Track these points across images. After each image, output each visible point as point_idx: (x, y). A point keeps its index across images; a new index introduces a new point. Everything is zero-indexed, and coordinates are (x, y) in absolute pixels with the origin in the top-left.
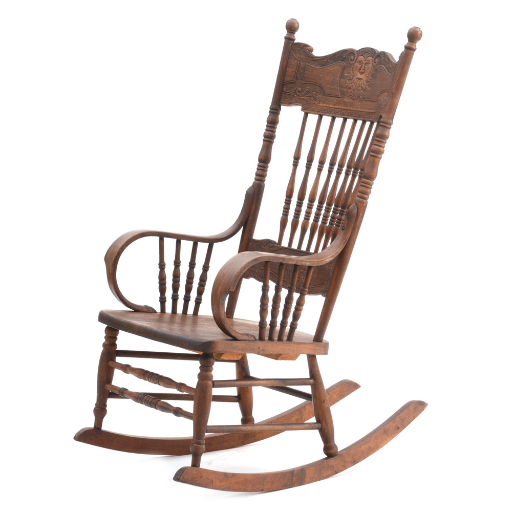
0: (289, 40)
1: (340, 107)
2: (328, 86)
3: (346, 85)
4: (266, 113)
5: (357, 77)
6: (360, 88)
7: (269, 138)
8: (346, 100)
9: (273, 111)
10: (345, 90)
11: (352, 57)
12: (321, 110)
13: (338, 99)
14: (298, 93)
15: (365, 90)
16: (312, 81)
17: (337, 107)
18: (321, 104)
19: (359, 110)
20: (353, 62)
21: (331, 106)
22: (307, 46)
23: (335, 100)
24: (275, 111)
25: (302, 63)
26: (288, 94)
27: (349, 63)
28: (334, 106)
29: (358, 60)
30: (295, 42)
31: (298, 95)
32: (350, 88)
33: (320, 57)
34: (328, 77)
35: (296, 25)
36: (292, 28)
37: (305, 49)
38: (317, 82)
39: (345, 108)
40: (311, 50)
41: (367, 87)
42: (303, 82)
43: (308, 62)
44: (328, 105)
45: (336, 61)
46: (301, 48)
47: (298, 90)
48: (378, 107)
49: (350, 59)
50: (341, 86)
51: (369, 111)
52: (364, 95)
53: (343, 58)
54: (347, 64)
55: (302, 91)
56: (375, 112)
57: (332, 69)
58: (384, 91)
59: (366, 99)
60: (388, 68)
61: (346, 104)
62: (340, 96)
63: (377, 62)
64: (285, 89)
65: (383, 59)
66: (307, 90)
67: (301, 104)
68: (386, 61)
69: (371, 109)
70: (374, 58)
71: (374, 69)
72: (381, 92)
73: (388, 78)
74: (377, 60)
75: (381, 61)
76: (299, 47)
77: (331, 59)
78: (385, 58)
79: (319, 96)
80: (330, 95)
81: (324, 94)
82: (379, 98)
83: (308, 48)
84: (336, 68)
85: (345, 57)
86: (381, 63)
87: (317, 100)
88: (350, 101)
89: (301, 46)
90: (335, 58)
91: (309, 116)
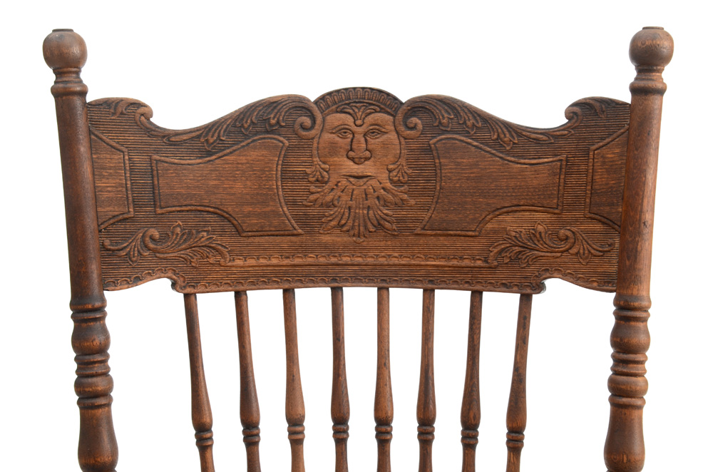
0: (67, 96)
1: (310, 260)
2: (248, 209)
3: (312, 197)
5: (344, 172)
6: (372, 201)
7: (94, 396)
8: (326, 239)
9: (92, 315)
10: (314, 211)
11: (307, 121)
12: (246, 278)
13: (293, 238)
14: (151, 246)
15: (401, 205)
16: (188, 202)
17: (298, 261)
18: (239, 262)
19: (396, 261)
20: (313, 132)
21: (274, 261)
22: (137, 105)
23: (285, 242)
25: (136, 159)
26: (123, 253)
27: (301, 138)
28: (286, 262)
29: (327, 127)
30: (89, 99)
31: (155, 251)
32: (331, 205)
33: (191, 131)
34: (239, 185)
35: (76, 50)
37: (127, 115)
38: (206, 202)
39: (333, 260)
40: (148, 115)
41: (405, 196)
42: (159, 211)
43: (157, 152)
44: (262, 261)
45: (247, 137)
46: (122, 113)
47: (152, 238)
48: (500, 252)
49: (297, 127)
50: (293, 204)
51: (451, 263)
52: (399, 221)
53: (271, 126)
54: (295, 142)
55: (165, 237)
56: (496, 267)
57: (243, 160)
58: (514, 209)
59: (418, 231)
60: (498, 144)
61: (330, 249)
62: (300, 231)
63: (420, 126)
64: (107, 242)
65: (445, 117)
66: (178, 230)
67: (170, 274)
68: (469, 123)
69: (462, 258)
70: (400, 116)
71: (413, 146)
72: (498, 211)
73: (523, 171)
74: (414, 120)
75: (440, 123)
76: (114, 114)
77: (228, 133)
78: (457, 114)
79: (226, 240)
80: (261, 232)
81: (239, 231)
82: (489, 226)
83: (142, 110)
84: (255, 154)
85: (278, 122)
86: (441, 129)
87: (221, 254)
88: (346, 239)
89: (120, 110)
90: (242, 126)
91: (204, 301)
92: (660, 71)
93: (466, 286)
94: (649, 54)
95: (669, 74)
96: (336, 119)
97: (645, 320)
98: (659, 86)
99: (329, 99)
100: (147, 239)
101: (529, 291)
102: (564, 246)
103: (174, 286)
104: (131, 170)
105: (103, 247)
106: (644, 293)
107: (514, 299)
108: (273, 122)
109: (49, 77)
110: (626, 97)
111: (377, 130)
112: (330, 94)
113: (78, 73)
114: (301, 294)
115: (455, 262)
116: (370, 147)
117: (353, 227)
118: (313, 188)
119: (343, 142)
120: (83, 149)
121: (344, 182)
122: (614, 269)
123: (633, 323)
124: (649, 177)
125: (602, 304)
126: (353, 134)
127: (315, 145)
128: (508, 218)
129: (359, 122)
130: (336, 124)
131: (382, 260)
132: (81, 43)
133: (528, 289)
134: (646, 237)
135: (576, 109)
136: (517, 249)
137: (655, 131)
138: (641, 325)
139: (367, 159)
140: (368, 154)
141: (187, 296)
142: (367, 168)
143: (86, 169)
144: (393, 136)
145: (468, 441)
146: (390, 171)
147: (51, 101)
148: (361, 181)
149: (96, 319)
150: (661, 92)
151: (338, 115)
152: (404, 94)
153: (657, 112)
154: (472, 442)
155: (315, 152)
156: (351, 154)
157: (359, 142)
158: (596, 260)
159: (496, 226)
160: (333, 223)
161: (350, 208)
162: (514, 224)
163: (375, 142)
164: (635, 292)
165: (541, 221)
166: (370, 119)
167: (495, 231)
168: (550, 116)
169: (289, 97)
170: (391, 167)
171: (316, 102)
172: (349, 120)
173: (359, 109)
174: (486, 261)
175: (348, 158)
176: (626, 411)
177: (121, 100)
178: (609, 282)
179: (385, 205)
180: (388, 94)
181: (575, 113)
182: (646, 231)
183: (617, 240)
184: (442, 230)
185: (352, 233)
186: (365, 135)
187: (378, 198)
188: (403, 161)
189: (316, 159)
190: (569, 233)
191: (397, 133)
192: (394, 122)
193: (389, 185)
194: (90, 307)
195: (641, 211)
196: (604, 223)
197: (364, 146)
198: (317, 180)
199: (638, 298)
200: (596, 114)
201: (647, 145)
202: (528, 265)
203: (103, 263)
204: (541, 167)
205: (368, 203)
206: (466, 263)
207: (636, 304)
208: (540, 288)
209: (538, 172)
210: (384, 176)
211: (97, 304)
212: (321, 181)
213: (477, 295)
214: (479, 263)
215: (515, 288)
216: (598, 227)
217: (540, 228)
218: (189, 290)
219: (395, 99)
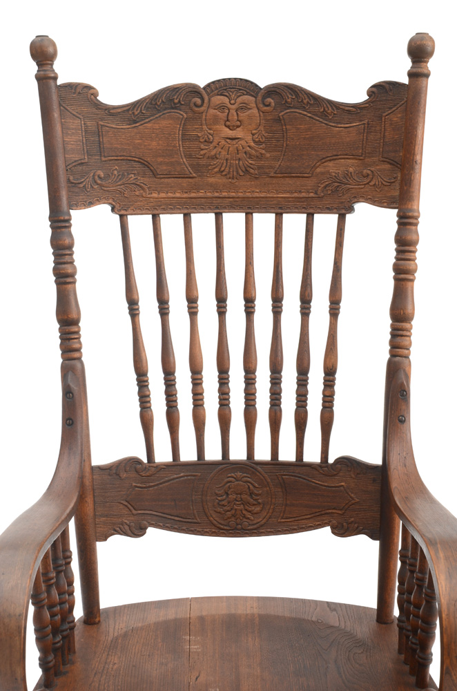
0: (45, 80)
1: (201, 195)
2: (160, 159)
3: (202, 152)
4: (45, 231)
5: (223, 135)
6: (242, 155)
7: (64, 277)
8: (211, 180)
9: (64, 224)
10: (203, 162)
11: (199, 101)
12: (159, 206)
13: (190, 180)
14: (99, 182)
15: (260, 157)
16: (121, 154)
17: (193, 195)
18: (155, 195)
19: (257, 195)
20: (202, 109)
21: (178, 195)
22: (89, 87)
23: (185, 182)
24: (59, 224)
25: (89, 123)
26: (81, 186)
27: (194, 112)
28: (185, 195)
29: (211, 105)
30: (59, 82)
31: (101, 185)
32: (214, 157)
33: (123, 106)
34: (154, 143)
35: (51, 50)
36: (42, 53)
37: (83, 94)
38: (133, 154)
39: (216, 194)
40: (95, 94)
42: (103, 159)
43: (102, 119)
44: (170, 195)
45: (159, 111)
46: (79, 93)
47: (99, 177)
48: (325, 187)
49: (192, 105)
50: (189, 156)
51: (293, 195)
52: (259, 168)
53: (175, 104)
54: (190, 114)
55: (107, 176)
56: (323, 197)
57: (157, 126)
58: (334, 158)
59: (272, 174)
60: (324, 115)
61: (214, 187)
62: (194, 175)
63: (273, 104)
64: (71, 178)
65: (290, 97)
66: (116, 172)
67: (111, 201)
68: (305, 101)
69: (300, 192)
70: (259, 98)
71: (269, 118)
72: (324, 160)
73: (340, 132)
74: (269, 100)
75: (286, 101)
76: (74, 93)
77: (147, 108)
78: (297, 95)
79: (146, 180)
80: (169, 175)
81: (155, 175)
82: (318, 170)
83: (92, 91)
84: (166, 123)
85: (179, 102)
86: (287, 106)
87: (143, 189)
88: (224, 180)
89: (78, 90)
90: (156, 104)
91: (132, 220)
92: (427, 62)
93: (303, 210)
94: (419, 51)
95: (432, 64)
96: (218, 100)
97: (416, 225)
98: (425, 71)
99: (213, 86)
100: (96, 177)
101: (343, 211)
102: (366, 181)
103: (113, 210)
104: (86, 131)
105: (69, 181)
106: (415, 207)
107: (334, 218)
108: (176, 101)
109: (33, 68)
110: (405, 80)
111: (244, 107)
112: (213, 82)
113: (52, 65)
114: (195, 218)
115: (296, 195)
116: (240, 118)
117: (229, 172)
118: (202, 146)
119: (223, 116)
120: (56, 115)
121: (223, 142)
122: (397, 193)
123: (408, 227)
124: (419, 132)
125: (389, 217)
126: (229, 110)
127: (204, 117)
128: (331, 164)
129: (233, 102)
130: (218, 103)
131: (248, 195)
132: (54, 45)
133: (343, 210)
134: (417, 171)
135: (374, 89)
136: (336, 184)
137: (423, 101)
138: (413, 228)
139: (238, 127)
140: (238, 123)
141: (121, 216)
142: (238, 133)
143: (58, 128)
144: (255, 111)
145: (304, 311)
146: (253, 135)
147: (35, 83)
148: (234, 142)
149: (65, 227)
150: (427, 75)
151: (219, 97)
152: (262, 83)
153: (424, 89)
154: (307, 311)
155: (204, 122)
156: (228, 123)
157: (233, 116)
158: (386, 188)
159: (323, 170)
160: (216, 170)
161: (227, 160)
162: (334, 168)
163: (243, 115)
164: (410, 207)
165: (351, 165)
166: (239, 100)
167: (323, 174)
169: (187, 84)
170: (254, 132)
171: (204, 88)
172: (226, 100)
173: (233, 92)
174: (316, 193)
175: (225, 126)
176: (403, 283)
177: (79, 84)
178: (394, 202)
179: (250, 158)
180: (252, 83)
181: (373, 92)
182: (417, 167)
183: (399, 175)
184: (287, 173)
185: (228, 176)
186: (236, 111)
187: (245, 153)
188: (262, 128)
189: (205, 127)
190: (369, 172)
191: (258, 109)
192: (256, 102)
193: (252, 144)
194: (62, 218)
195: (414, 154)
196: (391, 164)
197: (236, 117)
198: (205, 141)
199: (411, 210)
200: (387, 92)
201: (418, 111)
202: (343, 195)
203: (69, 191)
204: (351, 129)
205: (239, 156)
206: (303, 195)
207: (410, 214)
208: (351, 210)
209: (348, 132)
210: (249, 138)
211: (66, 218)
212: (208, 142)
213: (311, 216)
214: (312, 195)
215: (335, 211)
216: (387, 166)
217: (351, 170)
218: (123, 212)
219: (256, 86)
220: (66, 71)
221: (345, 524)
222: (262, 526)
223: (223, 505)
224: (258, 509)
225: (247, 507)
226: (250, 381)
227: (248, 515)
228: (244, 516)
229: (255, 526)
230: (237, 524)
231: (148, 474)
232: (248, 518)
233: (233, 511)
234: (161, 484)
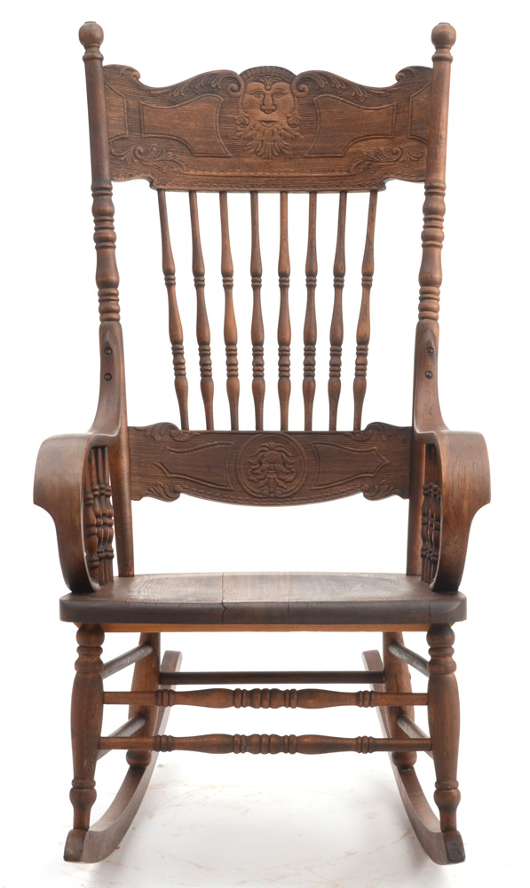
0: (92, 61)
1: (237, 174)
2: (198, 139)
3: (238, 134)
5: (258, 118)
6: (277, 137)
7: (104, 242)
8: (247, 160)
9: (105, 192)
10: (238, 143)
11: (235, 86)
13: (226, 159)
14: (139, 156)
15: (294, 139)
16: (160, 132)
17: (229, 174)
18: (192, 172)
19: (292, 174)
20: (239, 93)
21: (214, 173)
22: (131, 70)
23: (221, 162)
24: (101, 192)
25: (130, 102)
26: (123, 159)
27: (231, 96)
28: (221, 174)
29: (247, 90)
30: (105, 63)
31: (141, 160)
32: (250, 139)
33: (163, 89)
34: (192, 124)
35: (98, 35)
36: (90, 37)
37: (127, 76)
38: (172, 133)
39: (252, 174)
40: (137, 76)
41: (298, 134)
42: (144, 136)
43: (143, 99)
44: (207, 173)
45: (197, 95)
46: (123, 74)
47: (139, 152)
48: (357, 165)
49: (229, 90)
50: (225, 137)
51: (327, 174)
52: (294, 149)
53: (213, 88)
54: (227, 99)
55: (147, 152)
56: (355, 175)
57: (195, 108)
58: (366, 138)
59: (306, 155)
60: (356, 99)
61: (250, 167)
62: (230, 155)
63: (307, 90)
64: (113, 151)
65: (323, 84)
66: (155, 149)
67: (149, 175)
68: (338, 87)
69: (334, 171)
70: (294, 84)
71: (303, 102)
72: (356, 140)
73: (371, 114)
74: (303, 86)
75: (320, 87)
76: (118, 74)
77: (186, 92)
78: (330, 82)
79: (184, 158)
80: (206, 155)
81: (192, 153)
82: (351, 150)
83: (134, 73)
84: (201, 106)
85: (217, 87)
86: (320, 91)
87: (181, 166)
88: (260, 160)
89: (122, 72)
90: (194, 88)
91: (169, 195)
92: (449, 48)
93: (337, 188)
94: (442, 39)
95: (454, 51)
96: (254, 85)
97: (443, 195)
98: (448, 56)
99: (249, 73)
100: (137, 152)
101: (375, 188)
102: (395, 157)
103: (151, 186)
104: (128, 109)
105: (111, 153)
106: (441, 179)
107: (367, 195)
108: (214, 86)
109: (82, 51)
110: (430, 64)
111: (280, 93)
112: (250, 70)
113: (99, 47)
114: (231, 197)
115: (329, 174)
116: (275, 103)
117: (264, 153)
118: (239, 128)
119: (258, 100)
120: (101, 91)
121: (259, 125)
122: (425, 167)
123: (434, 196)
124: (444, 111)
125: (419, 189)
126: (264, 95)
127: (240, 101)
128: (362, 144)
129: (268, 87)
130: (254, 88)
131: (283, 174)
132: (101, 30)
134: (443, 145)
135: (402, 74)
136: (368, 162)
137: (446, 83)
138: (440, 197)
139: (273, 110)
140: (274, 107)
141: (159, 191)
142: (273, 116)
143: (103, 104)
144: (290, 96)
145: (337, 283)
146: (288, 118)
147: (82, 65)
148: (270, 125)
149: (107, 194)
150: (450, 60)
151: (255, 83)
152: (297, 71)
153: (447, 71)
154: (340, 284)
155: (240, 106)
156: (263, 107)
157: (268, 100)
158: (414, 163)
159: (355, 149)
160: (252, 150)
161: (262, 141)
162: (365, 148)
163: (278, 100)
164: (435, 178)
165: (382, 145)
166: (275, 86)
167: (354, 153)
168: (386, 80)
169: (224, 71)
170: (289, 115)
171: (241, 75)
172: (262, 86)
173: (268, 79)
174: (349, 171)
175: (261, 110)
176: (430, 248)
177: (123, 66)
178: (421, 176)
179: (285, 139)
180: (287, 70)
181: (401, 77)
182: (443, 141)
183: (426, 150)
184: (322, 155)
185: (263, 156)
186: (272, 96)
187: (280, 135)
188: (296, 112)
189: (241, 110)
190: (398, 149)
191: (293, 94)
192: (291, 88)
193: (287, 127)
194: (104, 186)
195: (439, 130)
196: (418, 141)
197: (271, 102)
198: (242, 123)
199: (437, 181)
200: (413, 76)
201: (441, 91)
202: (375, 172)
203: (111, 163)
204: (381, 111)
205: (274, 138)
206: (337, 173)
207: (436, 184)
208: (382, 187)
209: (377, 114)
210: (284, 121)
211: (108, 186)
212: (244, 124)
213: (343, 194)
214: (345, 173)
215: (367, 187)
216: (415, 143)
217: (381, 148)
218: (161, 187)
219: (291, 73)
220: (111, 54)
221: (376, 486)
222: (296, 493)
223: (257, 474)
224: (291, 477)
225: (280, 476)
226: (284, 352)
227: (281, 483)
228: (278, 485)
229: (288, 494)
230: (271, 492)
231: (182, 439)
232: (281, 487)
233: (266, 480)
234: (195, 450)
